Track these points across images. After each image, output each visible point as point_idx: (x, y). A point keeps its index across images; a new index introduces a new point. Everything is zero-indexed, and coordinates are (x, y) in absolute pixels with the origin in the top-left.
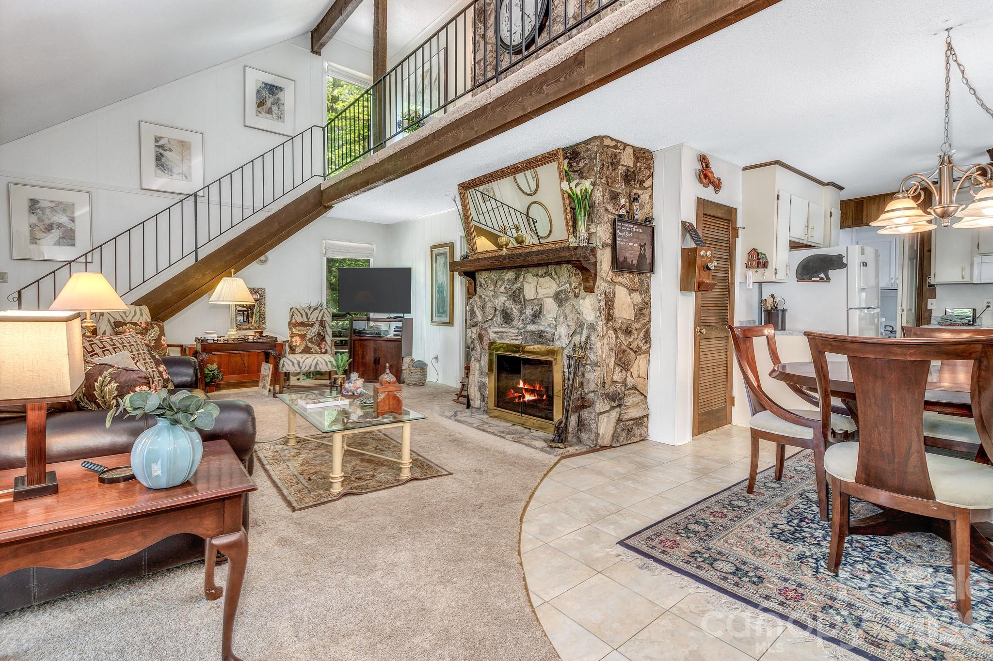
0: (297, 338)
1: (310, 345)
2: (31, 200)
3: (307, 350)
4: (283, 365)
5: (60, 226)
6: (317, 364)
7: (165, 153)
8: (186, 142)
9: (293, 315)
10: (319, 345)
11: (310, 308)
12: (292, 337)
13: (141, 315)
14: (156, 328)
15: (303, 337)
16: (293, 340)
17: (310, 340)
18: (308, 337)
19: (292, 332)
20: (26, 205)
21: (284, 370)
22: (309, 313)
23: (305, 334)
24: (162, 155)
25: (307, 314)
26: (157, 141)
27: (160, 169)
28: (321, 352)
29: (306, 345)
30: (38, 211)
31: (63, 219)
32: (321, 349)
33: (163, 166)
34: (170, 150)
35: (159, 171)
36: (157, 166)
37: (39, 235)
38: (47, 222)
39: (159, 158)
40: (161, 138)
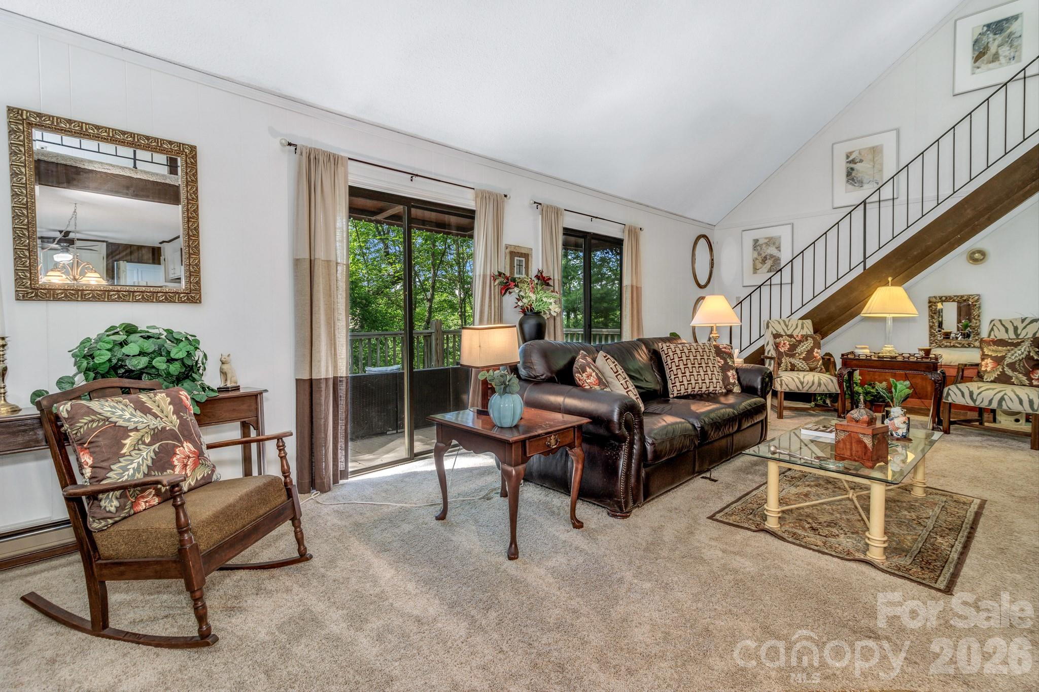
0: (989, 361)
1: (1009, 372)
2: (754, 240)
3: (1004, 379)
4: (948, 394)
5: (772, 256)
6: (1002, 399)
7: (857, 166)
8: (877, 146)
9: (992, 329)
10: (1027, 374)
11: (1023, 321)
12: (983, 359)
13: (802, 328)
14: (810, 341)
15: (998, 360)
16: (983, 363)
17: (1012, 366)
18: (1008, 360)
19: (983, 352)
20: (751, 244)
21: (950, 401)
22: (1020, 326)
23: (1003, 357)
24: (852, 169)
25: (1016, 329)
26: (848, 157)
27: (851, 184)
28: (1031, 385)
29: (1003, 373)
30: (759, 248)
31: (772, 250)
32: (1030, 379)
33: (853, 179)
34: (861, 161)
35: (850, 186)
36: (848, 181)
37: (759, 265)
38: (763, 255)
39: (850, 173)
40: (851, 153)
